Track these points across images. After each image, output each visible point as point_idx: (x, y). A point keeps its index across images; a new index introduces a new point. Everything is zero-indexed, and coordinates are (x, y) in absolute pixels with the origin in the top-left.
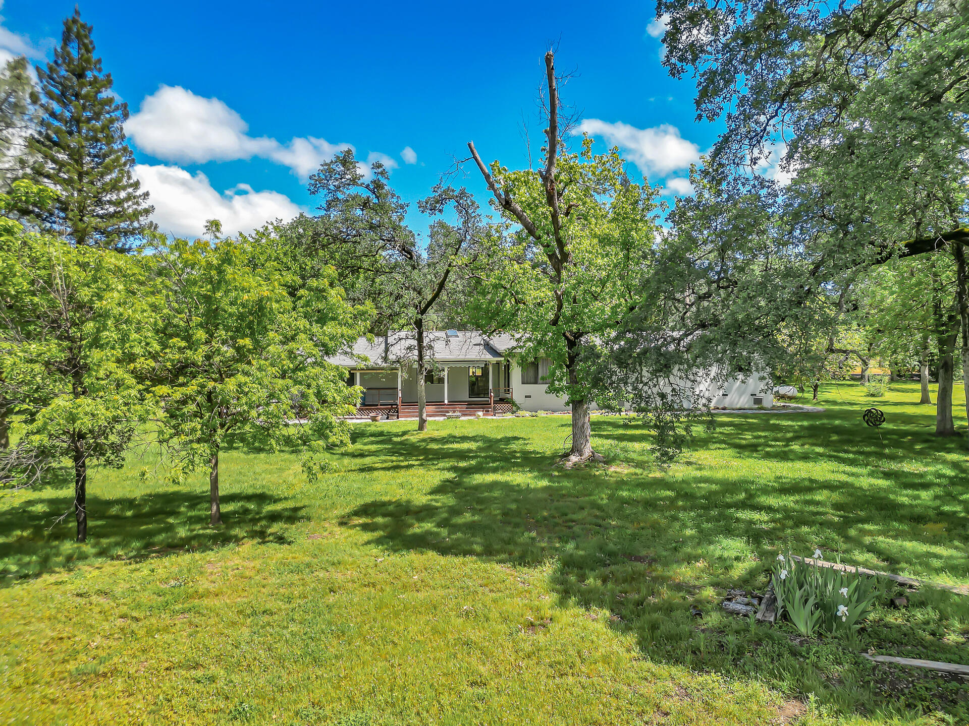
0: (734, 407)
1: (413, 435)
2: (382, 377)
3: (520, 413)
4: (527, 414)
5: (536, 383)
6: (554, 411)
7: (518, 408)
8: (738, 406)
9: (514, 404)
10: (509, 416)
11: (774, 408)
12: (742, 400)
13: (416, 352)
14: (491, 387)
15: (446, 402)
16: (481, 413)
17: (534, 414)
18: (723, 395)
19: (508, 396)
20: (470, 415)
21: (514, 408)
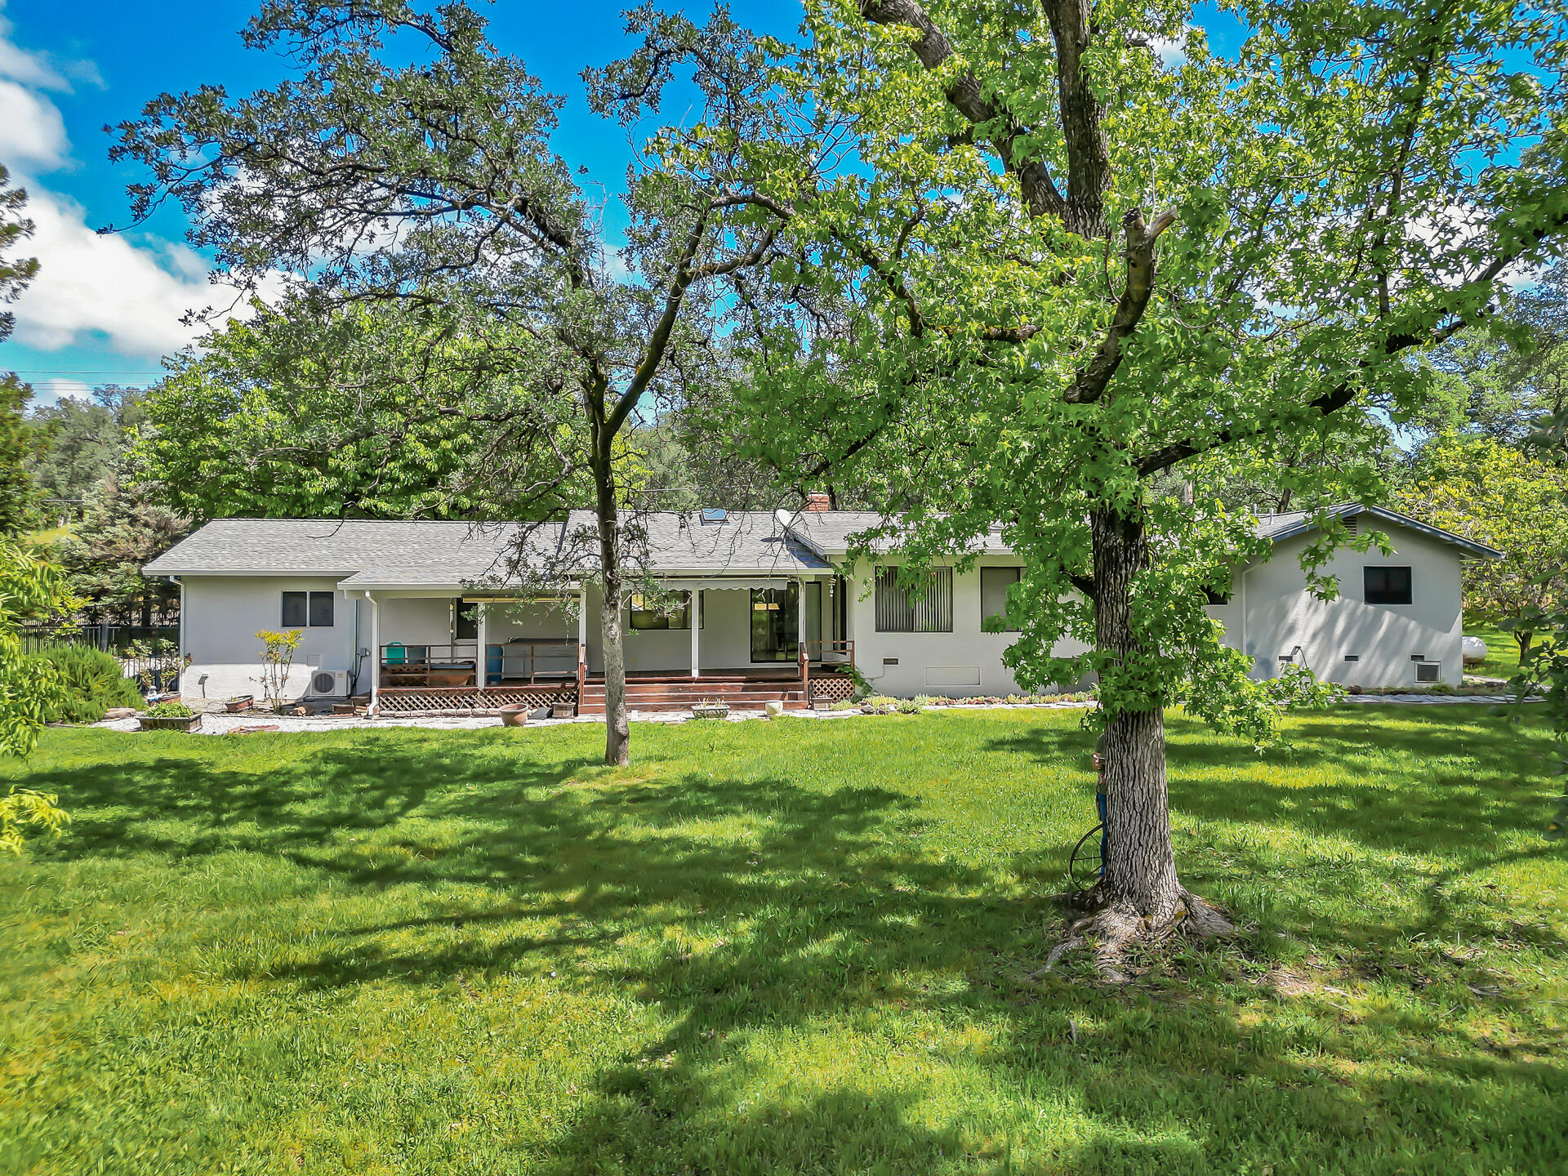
0: (1373, 685)
1: (588, 778)
2: (514, 616)
3: (875, 701)
4: (891, 704)
5: (910, 628)
6: (954, 697)
7: (868, 690)
8: (1383, 685)
9: (856, 678)
10: (847, 711)
11: (1465, 689)
12: (1391, 668)
13: (597, 547)
14: (802, 638)
15: (695, 674)
16: (777, 705)
17: (908, 704)
18: (1347, 658)
19: (843, 659)
20: (753, 706)
21: (858, 690)
